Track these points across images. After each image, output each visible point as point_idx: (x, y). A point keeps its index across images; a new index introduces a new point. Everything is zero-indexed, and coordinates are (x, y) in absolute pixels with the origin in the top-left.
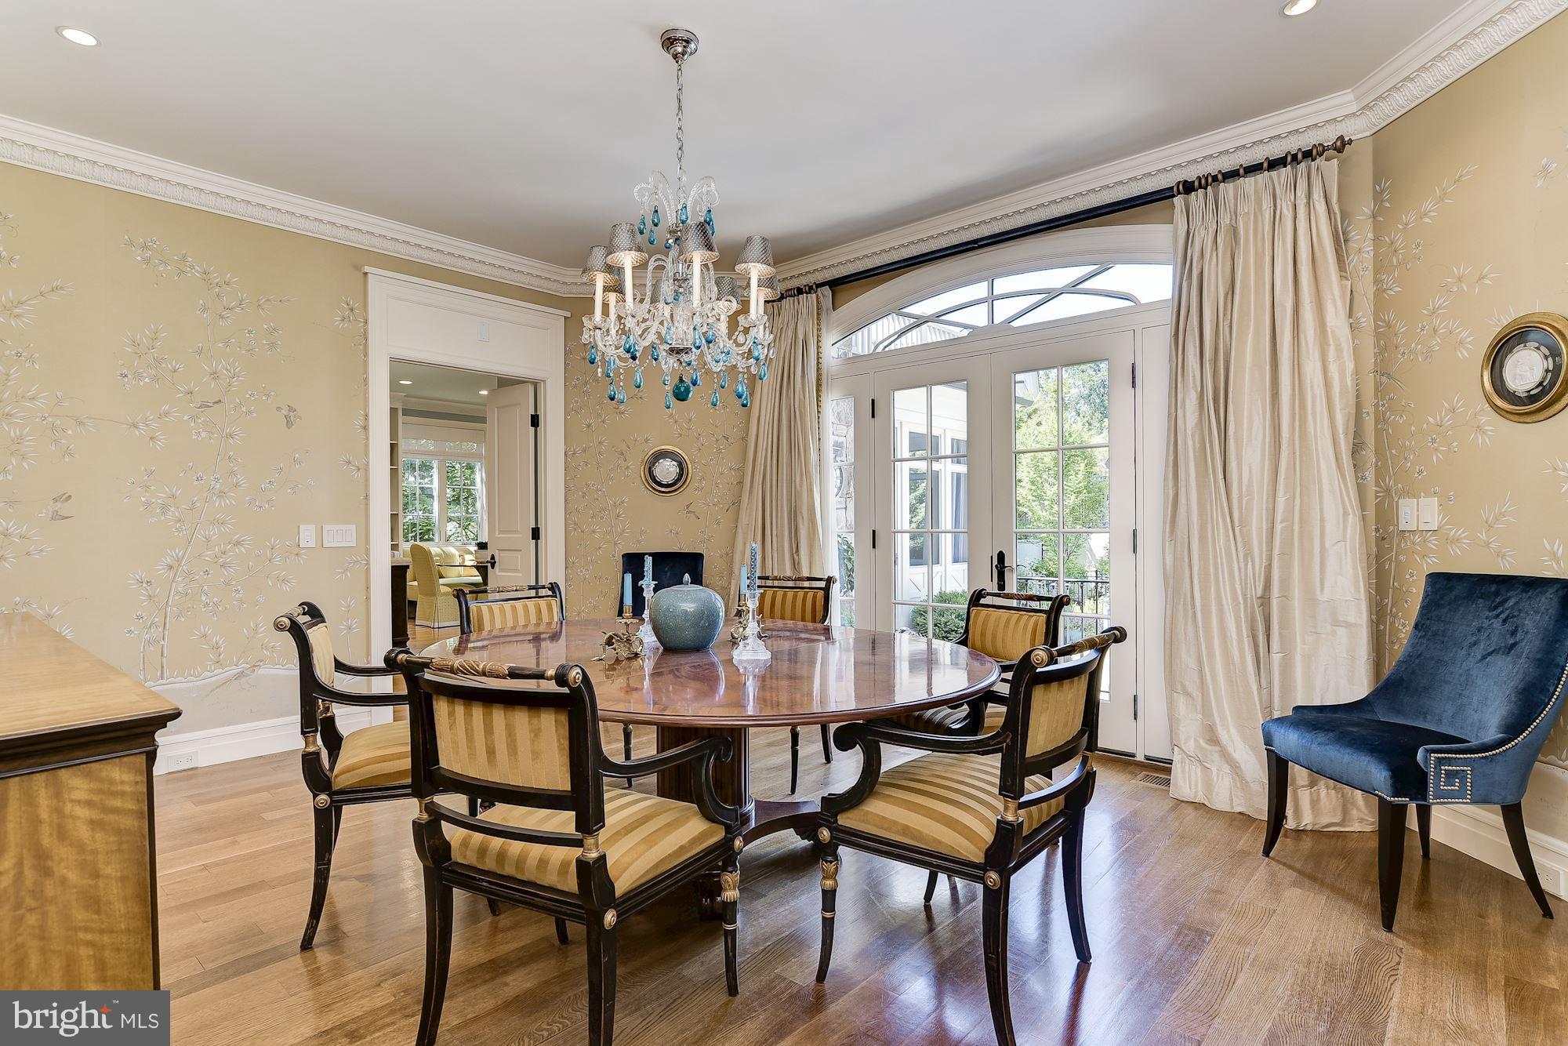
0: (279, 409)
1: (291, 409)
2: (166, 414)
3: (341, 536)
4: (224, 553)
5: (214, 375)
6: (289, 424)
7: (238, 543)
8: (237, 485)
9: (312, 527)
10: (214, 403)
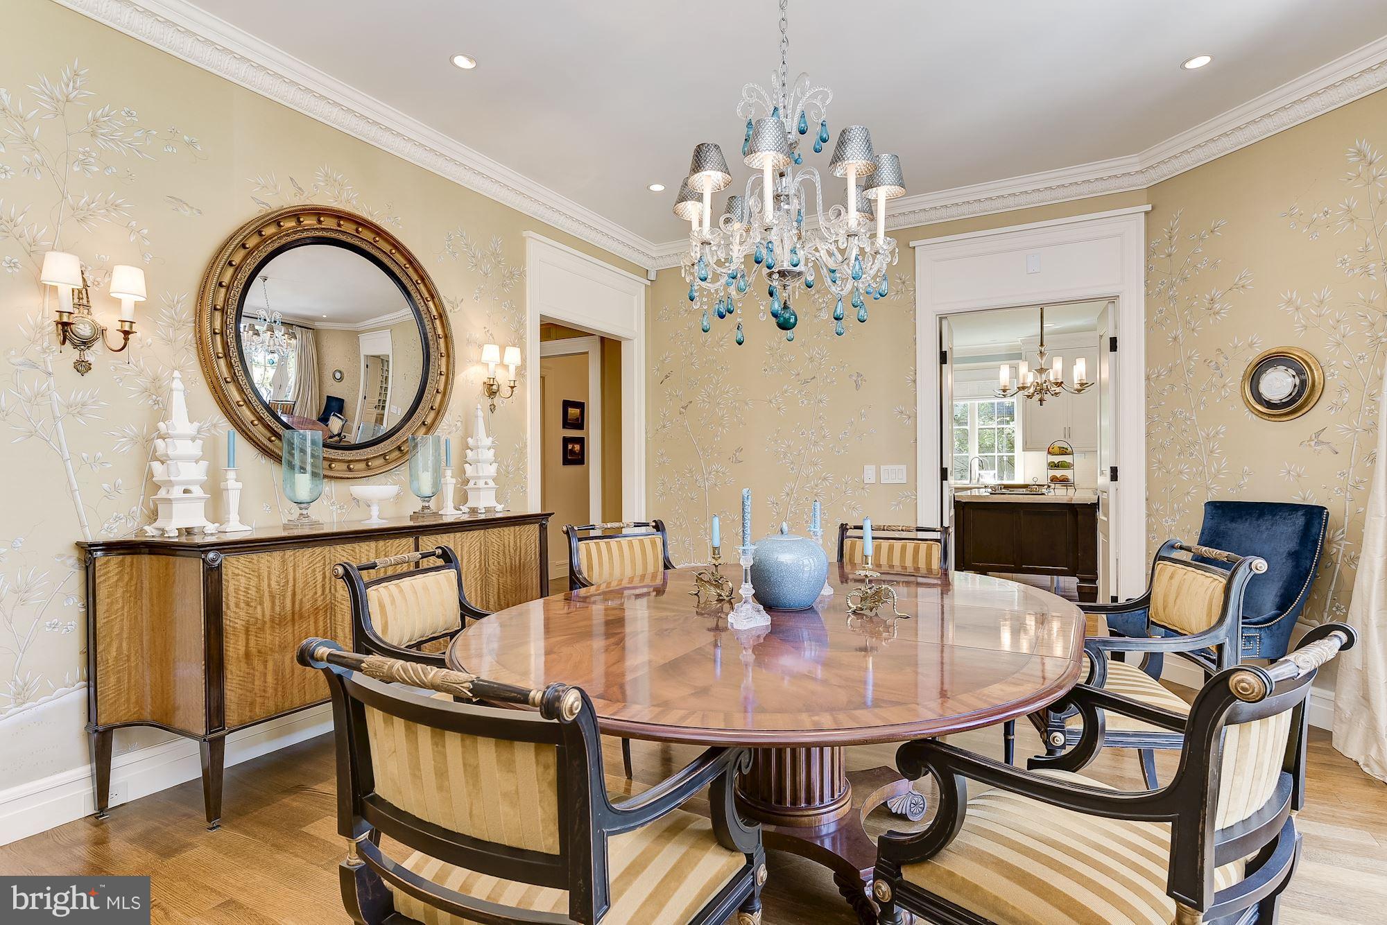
0: (851, 376)
1: (859, 375)
2: (786, 391)
3: (895, 474)
4: (817, 486)
5: (811, 359)
6: (857, 387)
7: (825, 479)
8: (824, 437)
9: (873, 467)
10: (811, 379)
